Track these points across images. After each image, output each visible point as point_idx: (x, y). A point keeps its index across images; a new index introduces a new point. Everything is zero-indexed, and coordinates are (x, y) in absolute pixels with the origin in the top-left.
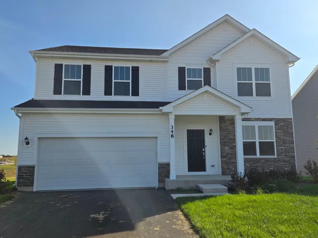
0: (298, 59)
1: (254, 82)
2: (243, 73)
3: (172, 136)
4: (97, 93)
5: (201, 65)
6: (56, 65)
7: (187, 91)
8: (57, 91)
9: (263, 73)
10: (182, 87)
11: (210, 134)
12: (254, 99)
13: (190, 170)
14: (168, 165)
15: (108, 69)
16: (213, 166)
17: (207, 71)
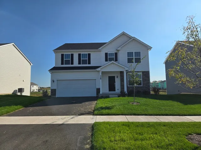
0: (152, 48)
1: (134, 57)
2: (130, 54)
3: (101, 79)
4: (76, 64)
5: (114, 51)
6: (62, 54)
7: (108, 62)
8: (62, 64)
9: (138, 54)
10: (106, 60)
11: (117, 78)
12: (134, 64)
13: (110, 91)
14: (100, 89)
15: (79, 55)
16: (118, 89)
17: (116, 54)
